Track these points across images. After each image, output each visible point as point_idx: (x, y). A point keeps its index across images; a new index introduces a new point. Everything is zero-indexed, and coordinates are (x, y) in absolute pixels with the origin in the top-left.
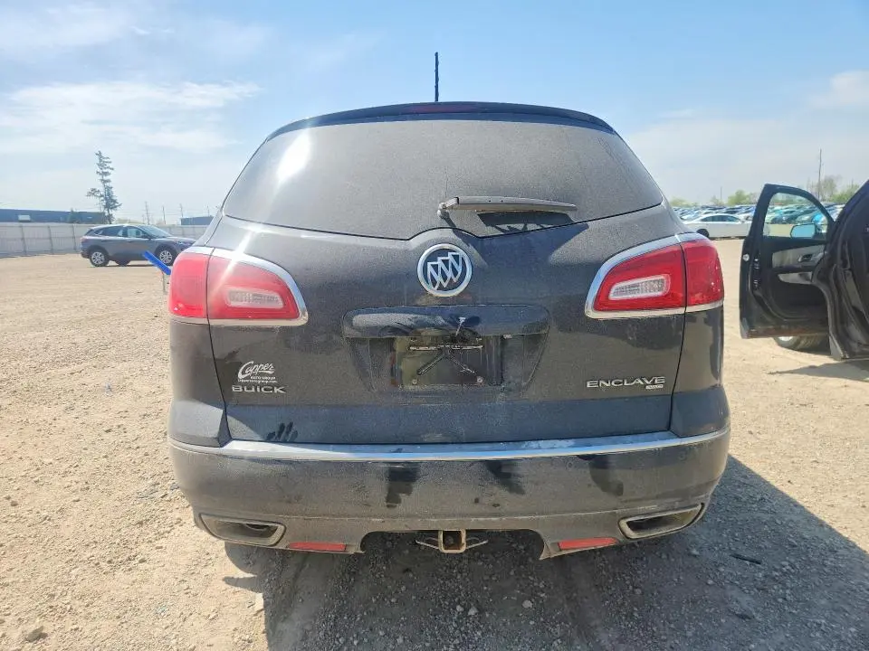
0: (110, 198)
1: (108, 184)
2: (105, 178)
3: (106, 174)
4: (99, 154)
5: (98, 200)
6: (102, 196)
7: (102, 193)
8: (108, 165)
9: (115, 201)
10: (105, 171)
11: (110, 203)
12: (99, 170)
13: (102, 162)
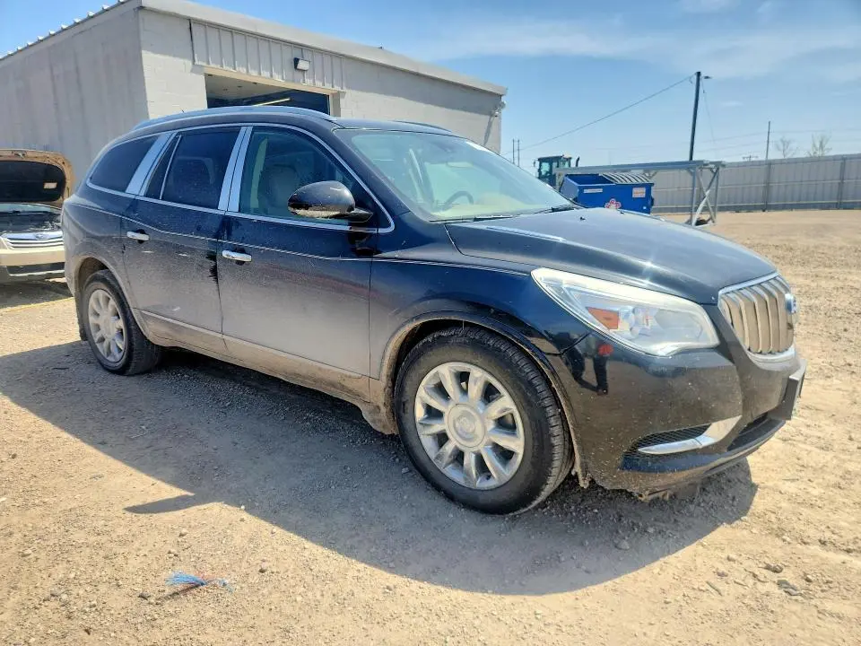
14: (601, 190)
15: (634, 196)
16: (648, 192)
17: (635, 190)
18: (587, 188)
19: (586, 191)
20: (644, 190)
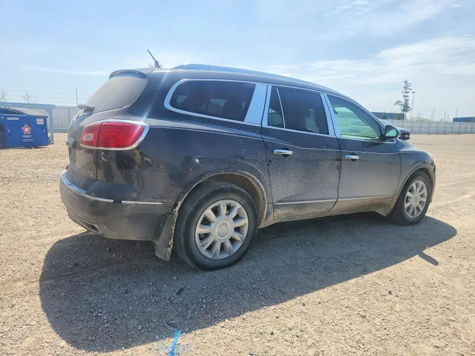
0: (407, 105)
1: (407, 98)
2: (406, 95)
3: (407, 92)
4: (406, 82)
5: (400, 107)
6: (402, 105)
7: (403, 103)
8: (410, 87)
9: (408, 107)
10: (407, 91)
11: (406, 108)
12: (404, 91)
13: (407, 86)
14: (17, 119)
15: (38, 123)
16: (45, 121)
17: (37, 120)
18: (9, 117)
19: (9, 119)
20: (42, 120)
